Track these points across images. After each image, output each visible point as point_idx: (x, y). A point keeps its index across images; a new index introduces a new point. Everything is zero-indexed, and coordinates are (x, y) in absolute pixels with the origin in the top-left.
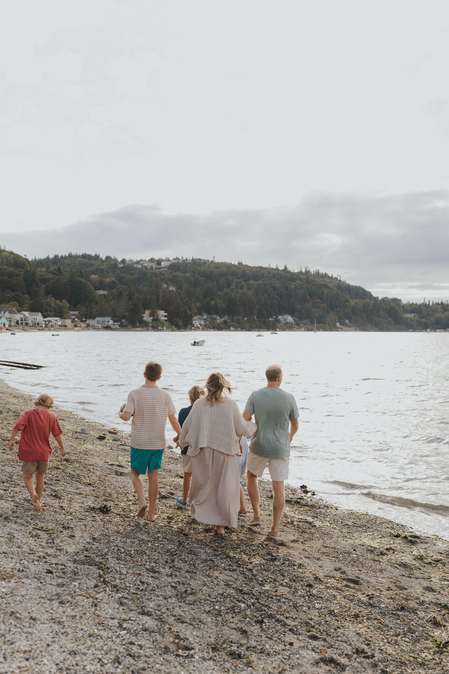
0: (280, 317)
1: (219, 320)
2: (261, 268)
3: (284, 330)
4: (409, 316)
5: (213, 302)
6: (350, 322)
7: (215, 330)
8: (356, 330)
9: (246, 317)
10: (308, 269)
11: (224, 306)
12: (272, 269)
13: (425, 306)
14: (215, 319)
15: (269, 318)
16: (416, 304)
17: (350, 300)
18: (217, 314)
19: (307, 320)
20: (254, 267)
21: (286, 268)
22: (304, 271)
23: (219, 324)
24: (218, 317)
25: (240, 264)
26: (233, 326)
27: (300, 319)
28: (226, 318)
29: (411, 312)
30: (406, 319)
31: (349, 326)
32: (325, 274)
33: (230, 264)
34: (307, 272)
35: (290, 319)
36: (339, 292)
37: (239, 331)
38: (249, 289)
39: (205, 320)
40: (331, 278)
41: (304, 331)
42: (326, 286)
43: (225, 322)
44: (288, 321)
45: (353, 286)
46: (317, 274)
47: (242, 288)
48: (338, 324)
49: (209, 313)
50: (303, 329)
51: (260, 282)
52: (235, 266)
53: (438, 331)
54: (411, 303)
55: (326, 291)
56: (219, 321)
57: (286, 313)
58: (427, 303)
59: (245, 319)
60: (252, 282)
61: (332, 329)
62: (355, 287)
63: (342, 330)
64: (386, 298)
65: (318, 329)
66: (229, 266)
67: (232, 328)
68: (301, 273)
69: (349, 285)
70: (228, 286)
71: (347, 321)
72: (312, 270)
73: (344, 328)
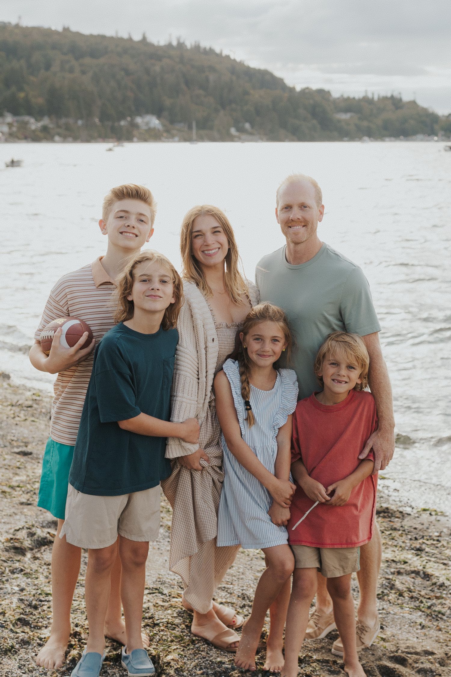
0: (139, 120)
1: (34, 124)
2: (103, 37)
3: (145, 140)
4: (344, 116)
5: (22, 95)
6: (252, 126)
7: (28, 142)
8: (262, 140)
9: (81, 118)
10: (181, 41)
11: (40, 101)
12: (121, 39)
13: (366, 100)
14: (27, 123)
15: (119, 120)
16: (354, 98)
17: (252, 92)
18: (30, 113)
19: (182, 125)
20: (92, 36)
21: (144, 38)
22: (175, 43)
23: (34, 131)
24: (32, 120)
25: (66, 30)
26: (59, 135)
27: (172, 122)
28: (46, 121)
29: (347, 110)
30: (339, 121)
31: (251, 134)
32: (210, 49)
33: (49, 30)
34: (181, 45)
35: (155, 122)
36: (234, 78)
37: (69, 142)
38: (83, 72)
39: (10, 125)
40: (219, 56)
41: (180, 141)
42: (212, 69)
43: (45, 129)
44: (152, 125)
45: (254, 69)
46: (197, 48)
47: (71, 71)
48: (233, 131)
49: (15, 112)
50: (177, 139)
51: (102, 60)
52: (56, 33)
53: (387, 139)
54: (345, 96)
55: (212, 77)
56: (33, 127)
57: (147, 112)
58: (370, 96)
59: (80, 122)
60: (87, 60)
61: (225, 137)
62: (259, 71)
63: (239, 139)
64: (307, 88)
65: (201, 139)
66: (48, 33)
67: (57, 138)
68: (170, 46)
69: (248, 68)
70: (48, 67)
71: (247, 126)
72: (189, 44)
73: (244, 136)
